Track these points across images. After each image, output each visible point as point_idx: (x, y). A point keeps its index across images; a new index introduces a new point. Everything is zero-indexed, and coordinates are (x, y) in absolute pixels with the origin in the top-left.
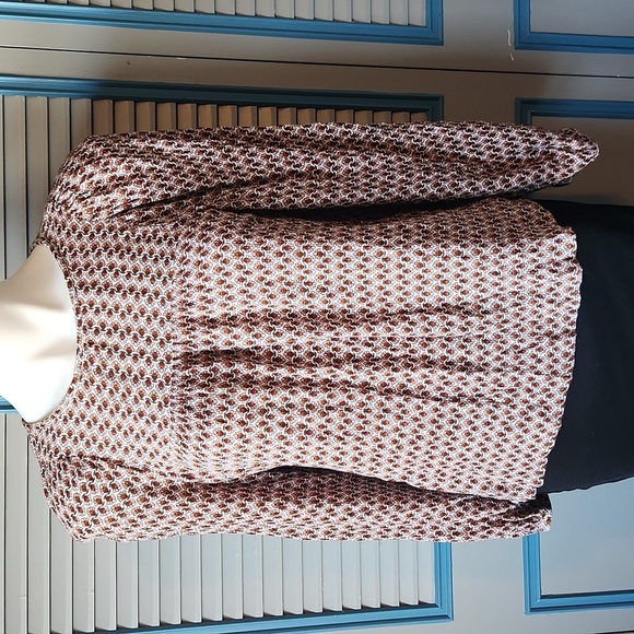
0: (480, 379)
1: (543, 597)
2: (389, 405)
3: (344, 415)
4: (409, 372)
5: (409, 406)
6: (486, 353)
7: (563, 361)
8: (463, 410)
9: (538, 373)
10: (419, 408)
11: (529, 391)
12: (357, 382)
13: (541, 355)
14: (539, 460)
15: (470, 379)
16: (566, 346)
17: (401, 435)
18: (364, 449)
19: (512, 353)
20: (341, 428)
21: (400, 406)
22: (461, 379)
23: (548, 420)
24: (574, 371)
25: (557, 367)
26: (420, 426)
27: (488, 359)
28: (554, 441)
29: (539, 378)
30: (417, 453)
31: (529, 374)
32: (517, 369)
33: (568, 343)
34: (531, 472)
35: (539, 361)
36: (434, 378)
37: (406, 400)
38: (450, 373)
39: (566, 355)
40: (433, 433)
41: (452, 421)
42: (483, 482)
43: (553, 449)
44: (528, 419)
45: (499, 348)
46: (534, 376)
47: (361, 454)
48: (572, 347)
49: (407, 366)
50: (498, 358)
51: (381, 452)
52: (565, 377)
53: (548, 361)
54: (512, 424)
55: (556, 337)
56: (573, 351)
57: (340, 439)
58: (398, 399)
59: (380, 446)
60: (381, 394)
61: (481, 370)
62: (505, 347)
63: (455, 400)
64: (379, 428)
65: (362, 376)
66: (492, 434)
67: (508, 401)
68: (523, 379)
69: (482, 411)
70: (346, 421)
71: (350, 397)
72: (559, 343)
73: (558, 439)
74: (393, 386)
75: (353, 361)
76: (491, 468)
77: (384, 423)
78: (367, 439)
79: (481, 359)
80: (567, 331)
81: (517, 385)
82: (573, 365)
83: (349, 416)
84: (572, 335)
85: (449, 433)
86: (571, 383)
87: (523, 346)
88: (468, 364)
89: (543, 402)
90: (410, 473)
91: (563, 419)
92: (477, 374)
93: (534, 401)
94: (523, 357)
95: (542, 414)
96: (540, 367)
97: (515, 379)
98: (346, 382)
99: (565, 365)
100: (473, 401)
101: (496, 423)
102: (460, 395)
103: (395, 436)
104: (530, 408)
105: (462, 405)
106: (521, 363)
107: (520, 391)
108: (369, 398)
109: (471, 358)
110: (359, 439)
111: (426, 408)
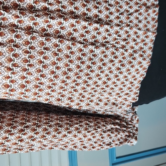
0: (107, 31)
1: (117, 158)
2: (48, 44)
3: (12, 50)
4: (62, 20)
5: (62, 46)
6: (111, 13)
7: (152, 23)
8: (97, 51)
9: (139, 29)
10: (69, 48)
11: (135, 40)
12: (23, 26)
13: (141, 18)
14: (136, 85)
15: (102, 30)
16: (153, 14)
17: (58, 68)
18: (30, 78)
19: (125, 14)
20: (10, 60)
21: (56, 45)
22: (97, 29)
23: (144, 59)
24: (158, 29)
25: (149, 26)
26: (71, 61)
27: (112, 17)
28: (145, 73)
29: (140, 33)
30: (68, 81)
31: (135, 29)
32: (128, 25)
33: (155, 11)
34: (132, 93)
35: (140, 22)
36: (78, 27)
37: (60, 41)
38: (90, 24)
39: (153, 19)
40: (78, 67)
41: (91, 59)
42: (105, 101)
43: (145, 79)
44: (134, 59)
45: (118, 11)
46: (137, 31)
47: (27, 82)
48: (156, 15)
49: (61, 17)
50: (118, 18)
51: (43, 80)
52: (154, 33)
53: (144, 22)
54: (125, 62)
55: (148, 7)
56: (157, 17)
57: (9, 69)
58: (54, 41)
59: (42, 76)
60: (42, 36)
61: (108, 24)
62: (122, 10)
63: (92, 44)
64: (41, 62)
65: (27, 21)
66: (113, 68)
67: (123, 47)
68: (131, 32)
69: (108, 53)
70: (15, 55)
71: (17, 36)
72: (150, 11)
73: (148, 72)
74: (50, 31)
75: (19, 9)
76: (111, 91)
77: (45, 58)
78: (32, 70)
79: (107, 17)
80: (153, 5)
81: (128, 36)
82: (157, 26)
83: (17, 51)
84: (157, 6)
85: (89, 67)
86: (156, 37)
87: (131, 11)
88: (100, 20)
89: (141, 48)
90: (62, 96)
91: (151, 59)
92: (106, 27)
93: (137, 48)
94: (132, 18)
95: (141, 56)
96: (141, 25)
97: (127, 32)
98: (14, 25)
99: (153, 25)
100: (103, 45)
101: (116, 61)
102: (95, 41)
103: (52, 68)
104: (135, 52)
105: (97, 47)
106: (131, 22)
107: (130, 40)
108: (33, 38)
109: (102, 16)
110: (25, 70)
111: (74, 49)
